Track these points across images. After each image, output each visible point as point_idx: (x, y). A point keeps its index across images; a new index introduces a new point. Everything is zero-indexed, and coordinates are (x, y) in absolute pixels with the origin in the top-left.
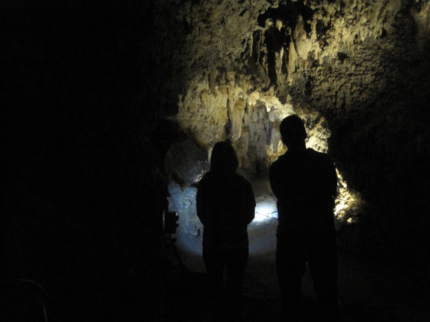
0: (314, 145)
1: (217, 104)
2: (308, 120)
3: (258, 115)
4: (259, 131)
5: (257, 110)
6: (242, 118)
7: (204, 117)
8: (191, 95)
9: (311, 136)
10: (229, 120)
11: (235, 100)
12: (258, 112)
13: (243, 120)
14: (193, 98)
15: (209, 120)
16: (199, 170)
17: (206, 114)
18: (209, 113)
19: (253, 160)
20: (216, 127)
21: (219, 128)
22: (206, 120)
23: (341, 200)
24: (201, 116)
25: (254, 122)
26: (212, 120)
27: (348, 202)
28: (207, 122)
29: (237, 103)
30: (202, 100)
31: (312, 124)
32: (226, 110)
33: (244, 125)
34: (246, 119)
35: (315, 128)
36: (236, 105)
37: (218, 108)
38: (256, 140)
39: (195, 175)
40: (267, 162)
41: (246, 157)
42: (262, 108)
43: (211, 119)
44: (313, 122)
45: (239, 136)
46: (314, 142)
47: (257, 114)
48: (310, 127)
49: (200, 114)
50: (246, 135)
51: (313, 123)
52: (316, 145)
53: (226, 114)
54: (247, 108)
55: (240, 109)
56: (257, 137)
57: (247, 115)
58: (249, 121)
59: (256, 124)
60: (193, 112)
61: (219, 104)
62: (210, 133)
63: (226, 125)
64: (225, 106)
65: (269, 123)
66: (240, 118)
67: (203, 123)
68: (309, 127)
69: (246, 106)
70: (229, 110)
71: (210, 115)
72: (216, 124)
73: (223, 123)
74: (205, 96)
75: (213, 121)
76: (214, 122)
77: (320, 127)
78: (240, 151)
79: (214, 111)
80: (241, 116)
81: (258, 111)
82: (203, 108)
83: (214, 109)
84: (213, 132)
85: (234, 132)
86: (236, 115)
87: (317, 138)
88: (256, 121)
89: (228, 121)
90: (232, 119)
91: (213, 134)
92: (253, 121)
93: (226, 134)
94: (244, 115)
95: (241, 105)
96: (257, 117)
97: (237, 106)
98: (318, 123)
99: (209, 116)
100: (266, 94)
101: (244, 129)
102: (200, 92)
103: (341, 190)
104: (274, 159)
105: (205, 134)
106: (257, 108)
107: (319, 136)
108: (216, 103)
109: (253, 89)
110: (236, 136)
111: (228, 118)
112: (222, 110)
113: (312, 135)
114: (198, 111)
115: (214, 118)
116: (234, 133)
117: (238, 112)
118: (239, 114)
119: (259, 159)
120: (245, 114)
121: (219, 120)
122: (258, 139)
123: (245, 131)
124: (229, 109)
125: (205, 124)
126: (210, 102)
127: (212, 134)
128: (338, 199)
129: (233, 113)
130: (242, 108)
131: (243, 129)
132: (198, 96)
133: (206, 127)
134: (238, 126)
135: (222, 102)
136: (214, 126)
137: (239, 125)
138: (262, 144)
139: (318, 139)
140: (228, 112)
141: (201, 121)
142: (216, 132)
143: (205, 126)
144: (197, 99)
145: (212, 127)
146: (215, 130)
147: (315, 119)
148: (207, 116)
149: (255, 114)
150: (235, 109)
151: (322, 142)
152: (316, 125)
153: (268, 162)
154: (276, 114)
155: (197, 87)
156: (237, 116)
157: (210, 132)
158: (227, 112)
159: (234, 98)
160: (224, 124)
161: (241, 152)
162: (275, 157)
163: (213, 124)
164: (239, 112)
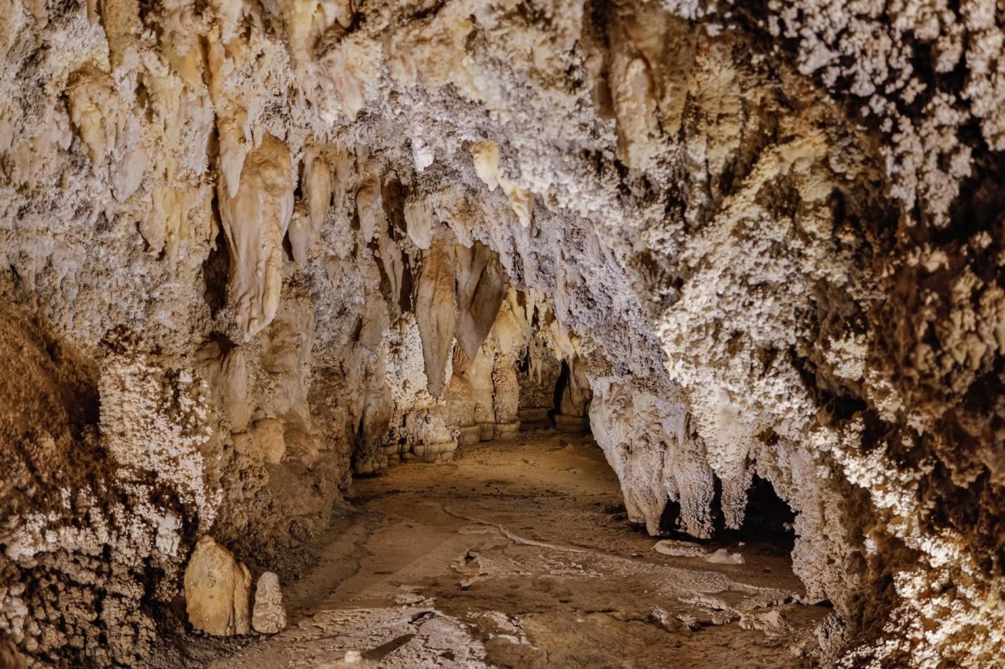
0: (707, 326)
1: (160, 156)
2: (672, 181)
3: (356, 223)
4: (357, 299)
5: (348, 204)
6: (280, 228)
7: (94, 218)
8: (19, 94)
9: (696, 269)
10: (222, 238)
11: (248, 137)
12: (352, 210)
13: (287, 245)
14: (26, 107)
15: (119, 233)
16: (44, 485)
17: (105, 202)
18: (120, 197)
19: (339, 427)
20: (157, 269)
21: (173, 277)
22: (105, 235)
23: (914, 643)
24: (78, 213)
25: (335, 258)
26: (134, 237)
27: (966, 653)
28: (111, 244)
29: (257, 159)
30: (77, 117)
31: (701, 198)
32: (206, 191)
33: (291, 271)
34: (299, 242)
35: (721, 218)
36: (254, 165)
37: (166, 175)
38: (345, 339)
39: (14, 521)
40: (391, 435)
41: (304, 413)
42: (370, 193)
43: (133, 230)
44: (706, 186)
45: (271, 314)
46: (708, 309)
47: (348, 221)
48: (692, 216)
49: (70, 199)
50: (300, 313)
51: (710, 195)
52: (718, 323)
53: (208, 211)
54: (303, 189)
55: (270, 188)
56: (348, 327)
57: (306, 220)
58: (314, 247)
59: (347, 266)
60: (33, 186)
61: (169, 154)
62: (126, 299)
63: (206, 265)
64: (202, 168)
65: (405, 258)
66: (275, 227)
67: (87, 247)
68: (684, 219)
69: (300, 182)
70: (221, 192)
71: (124, 208)
72: (155, 254)
73: (191, 252)
74: (91, 99)
75: (140, 241)
76: (147, 245)
77: (754, 212)
78: (277, 386)
79: (142, 188)
80: (275, 217)
81: (356, 210)
82: (84, 172)
83: (144, 180)
84: (145, 296)
85: (245, 294)
86: (252, 214)
87: (728, 281)
88: (342, 257)
89: (213, 245)
90: (233, 234)
91: (143, 305)
92: (331, 253)
93: (207, 308)
94: (292, 221)
95: (275, 166)
96: (350, 237)
97: (258, 173)
98: (745, 192)
99: (117, 216)
100: (427, 33)
101: (291, 285)
102: (66, 76)
103: (905, 582)
104: (420, 421)
105: (103, 303)
106: (349, 192)
107: (738, 272)
108: (155, 152)
109: (345, 23)
110: (254, 314)
111: (216, 231)
112: (182, 186)
113: (705, 262)
114: (60, 184)
115: (145, 228)
116: (246, 303)
117: (262, 196)
118: (268, 208)
119: (361, 423)
120: (297, 215)
121: (173, 237)
122: (356, 336)
123: (298, 296)
124: (220, 187)
125: (103, 251)
126: (121, 143)
127: (135, 305)
128: (891, 636)
129: (239, 205)
130: (280, 181)
131: (286, 286)
132: (54, 101)
133: (108, 272)
134: (262, 265)
135: (182, 148)
136: (149, 265)
137: (269, 261)
138: (372, 360)
139: (735, 289)
140: (215, 203)
141: (80, 237)
142: (156, 294)
143: (101, 267)
144: (47, 118)
145: (139, 268)
146: (156, 286)
147: (717, 169)
148: (111, 218)
149: (343, 222)
150: (251, 186)
151: (757, 304)
152: (727, 201)
153: (397, 437)
154: (437, 211)
155: (45, 47)
156: (260, 220)
157: (126, 293)
158: (209, 201)
159: (240, 129)
160: (198, 260)
161: (278, 391)
162: (426, 413)
163: (142, 254)
164: (270, 199)
